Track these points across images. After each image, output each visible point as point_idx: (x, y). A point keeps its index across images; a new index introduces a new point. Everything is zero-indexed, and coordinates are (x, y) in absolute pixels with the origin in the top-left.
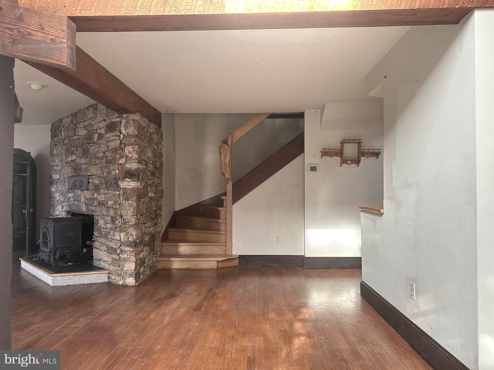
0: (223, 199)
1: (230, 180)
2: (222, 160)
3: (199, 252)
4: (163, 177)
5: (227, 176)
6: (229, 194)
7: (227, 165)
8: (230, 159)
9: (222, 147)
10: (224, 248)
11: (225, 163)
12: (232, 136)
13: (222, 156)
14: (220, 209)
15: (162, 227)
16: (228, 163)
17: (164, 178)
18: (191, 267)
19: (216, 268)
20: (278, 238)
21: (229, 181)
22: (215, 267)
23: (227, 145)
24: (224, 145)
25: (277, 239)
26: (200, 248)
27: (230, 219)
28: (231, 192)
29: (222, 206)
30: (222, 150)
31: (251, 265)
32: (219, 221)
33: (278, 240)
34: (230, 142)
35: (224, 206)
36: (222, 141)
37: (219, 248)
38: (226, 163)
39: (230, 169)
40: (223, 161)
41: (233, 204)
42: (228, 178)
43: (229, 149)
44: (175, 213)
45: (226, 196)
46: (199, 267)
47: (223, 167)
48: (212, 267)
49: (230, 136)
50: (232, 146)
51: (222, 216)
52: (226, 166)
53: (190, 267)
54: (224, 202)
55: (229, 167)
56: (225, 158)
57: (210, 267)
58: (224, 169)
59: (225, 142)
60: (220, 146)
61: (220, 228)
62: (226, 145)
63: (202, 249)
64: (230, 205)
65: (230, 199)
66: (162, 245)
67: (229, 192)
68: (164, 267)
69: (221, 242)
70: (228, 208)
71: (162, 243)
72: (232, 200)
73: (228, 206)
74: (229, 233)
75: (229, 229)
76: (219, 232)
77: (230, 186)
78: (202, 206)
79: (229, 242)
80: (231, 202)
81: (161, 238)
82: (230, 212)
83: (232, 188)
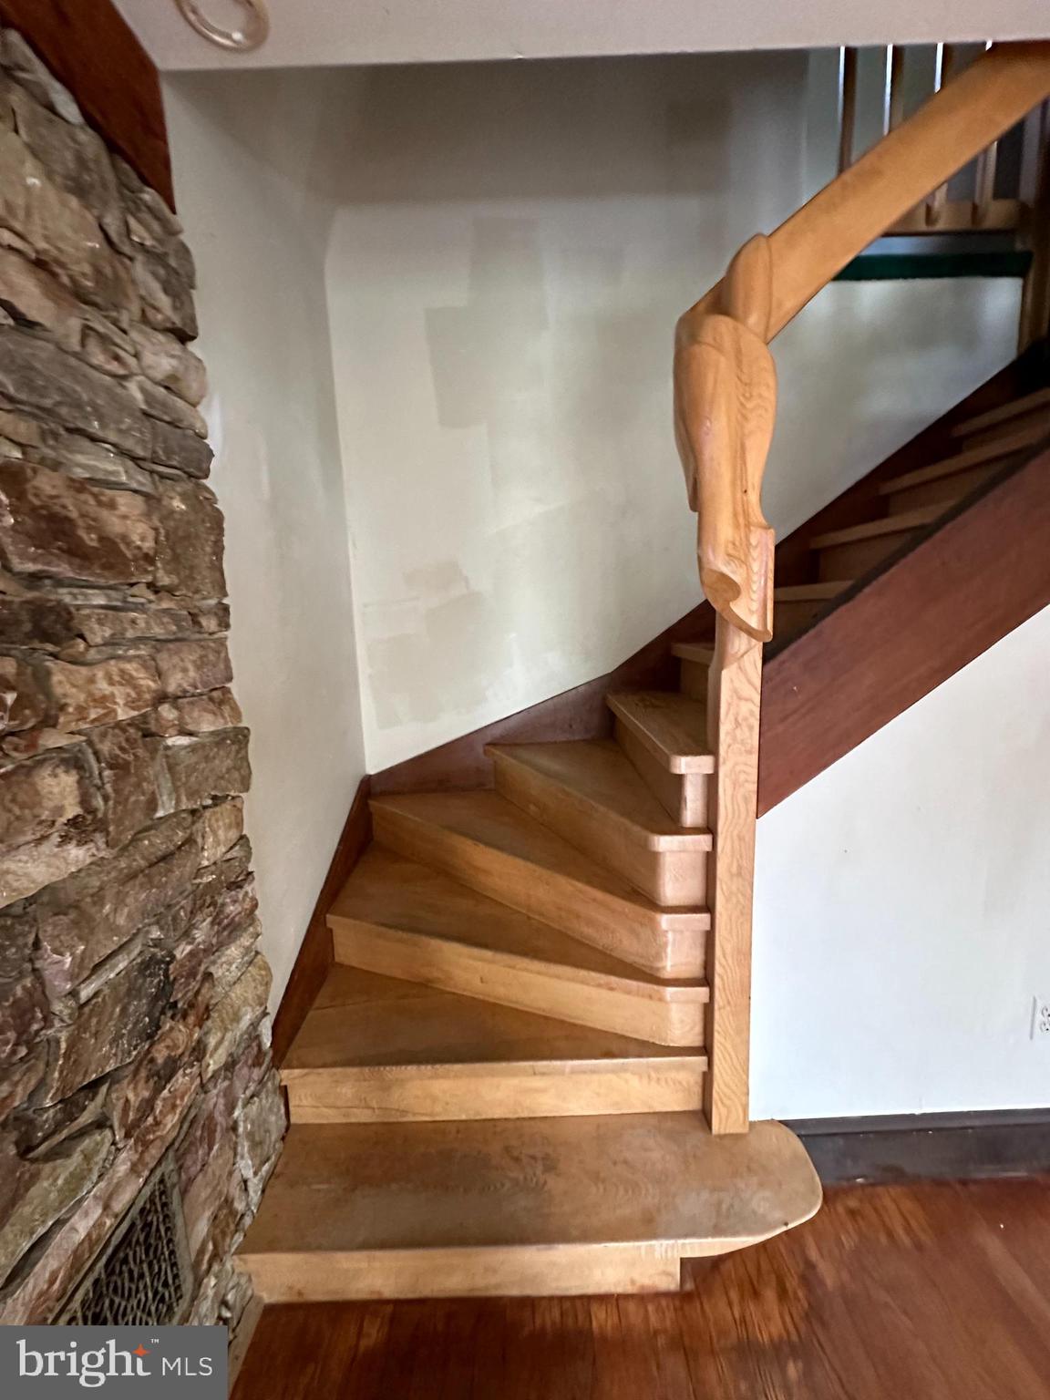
3: (528, 1108)
5: (748, 605)
6: (734, 738)
7: (747, 512)
11: (734, 495)
14: (662, 842)
15: (268, 983)
16: (755, 495)
17: (237, 641)
19: (676, 1289)
20: (1048, 1012)
22: (674, 1285)
24: (726, 329)
25: (1040, 1019)
28: (751, 728)
31: (865, 1177)
32: (652, 920)
33: (1047, 1026)
37: (654, 1076)
38: (740, 496)
40: (727, 477)
41: (760, 813)
42: (753, 621)
43: (767, 362)
44: (369, 790)
45: (716, 753)
51: (676, 888)
52: (743, 521)
54: (691, 793)
55: (760, 529)
58: (732, 551)
61: (661, 959)
64: (743, 816)
65: (742, 777)
66: (283, 1084)
67: (738, 724)
68: (300, 1293)
69: (665, 1040)
70: (724, 835)
71: (283, 1076)
72: (754, 783)
73: (726, 827)
74: (729, 1003)
75: (730, 980)
76: (658, 991)
77: (744, 680)
78: (490, 748)
79: (728, 1057)
80: (746, 800)
81: (271, 1046)
82: (740, 867)
83: (757, 699)
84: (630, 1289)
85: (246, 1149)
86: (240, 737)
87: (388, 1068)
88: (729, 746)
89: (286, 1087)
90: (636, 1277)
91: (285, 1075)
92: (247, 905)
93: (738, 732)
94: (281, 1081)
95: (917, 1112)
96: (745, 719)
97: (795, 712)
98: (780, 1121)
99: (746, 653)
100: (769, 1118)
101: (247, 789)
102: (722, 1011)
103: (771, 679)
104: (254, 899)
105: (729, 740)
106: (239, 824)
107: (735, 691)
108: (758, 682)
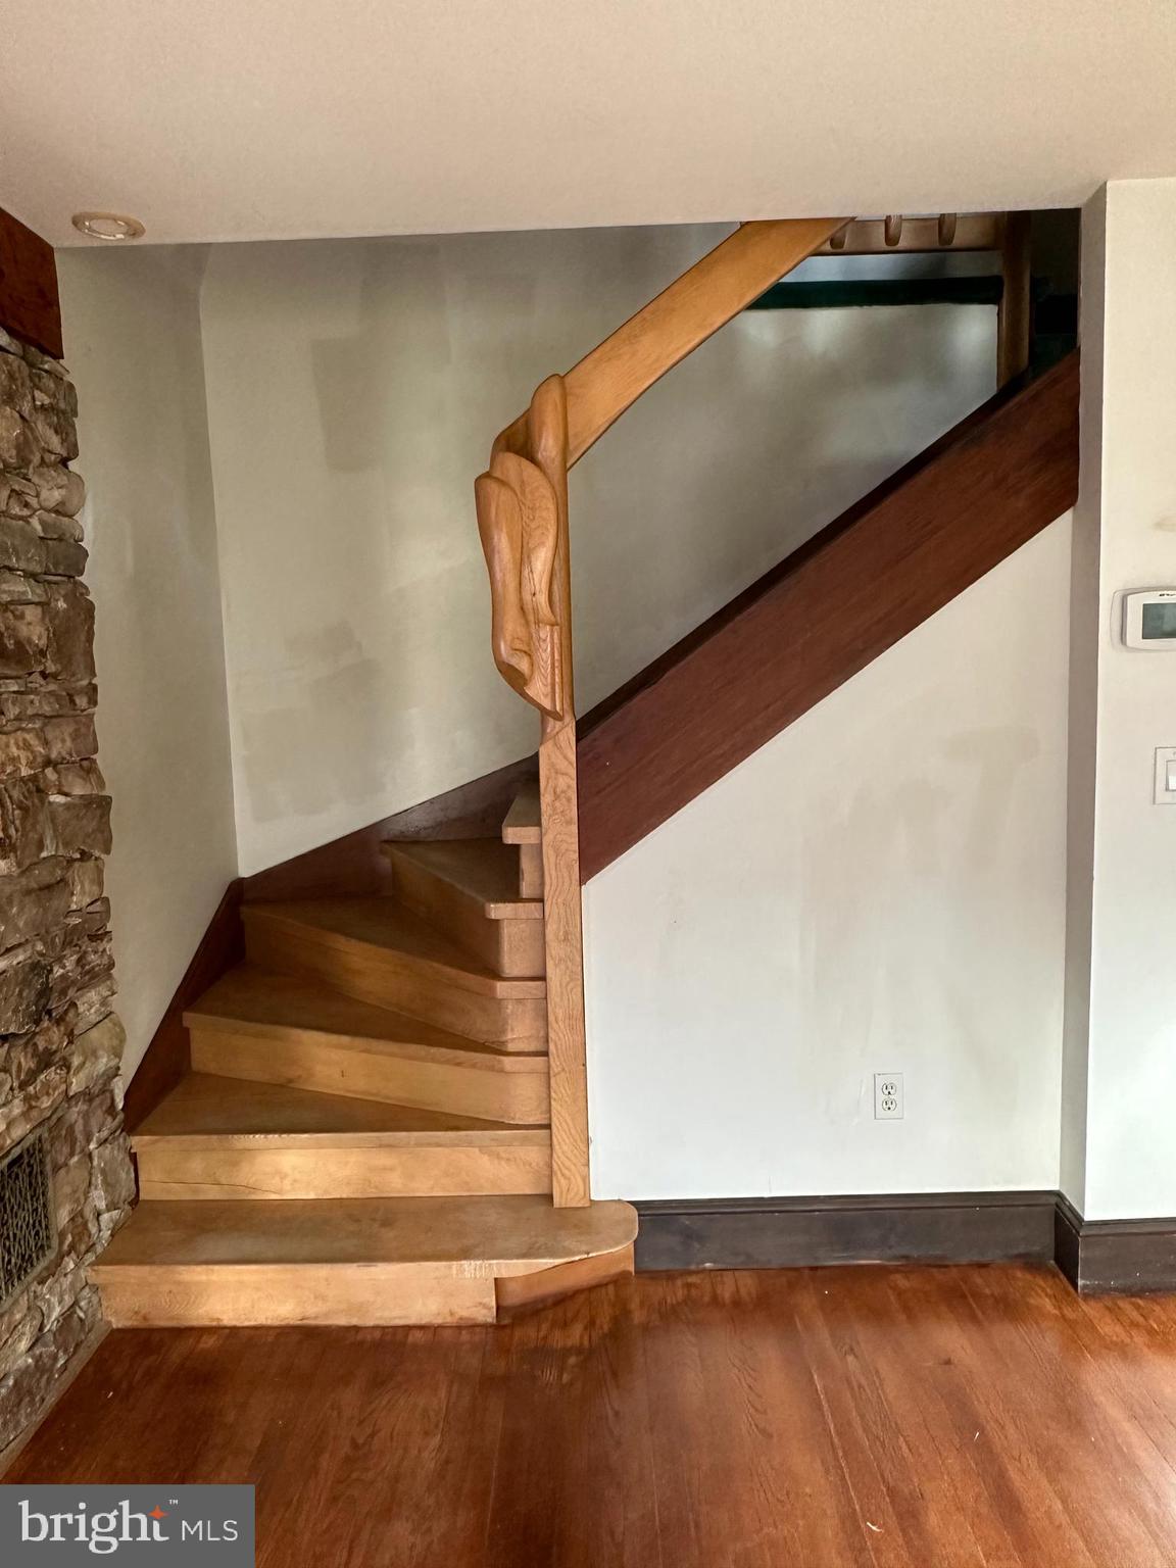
0: (517, 847)
1: (558, 717)
2: (498, 576)
3: (376, 1187)
4: (98, 712)
5: (538, 689)
6: (555, 809)
7: (536, 611)
8: (556, 566)
9: (497, 480)
10: (533, 1154)
11: (521, 599)
12: (564, 397)
13: (503, 542)
14: (498, 911)
15: (122, 1041)
16: (542, 599)
17: (103, 717)
18: (326, 1315)
19: (490, 1320)
20: (889, 1089)
21: (552, 725)
22: (488, 1315)
23: (533, 460)
24: (512, 464)
25: (881, 1097)
26: (382, 1159)
27: (572, 980)
28: (569, 800)
29: (512, 894)
30: (499, 497)
31: (714, 1262)
32: (493, 989)
33: (889, 1105)
34: (548, 446)
35: (526, 890)
36: (498, 440)
37: (503, 1155)
38: (527, 597)
39: (561, 644)
40: (512, 585)
41: (582, 881)
42: (547, 704)
43: (546, 491)
45: (539, 824)
46: (378, 1314)
47: (512, 624)
48: (465, 1313)
49: (554, 394)
50: (565, 470)
51: (514, 959)
52: (531, 618)
53: (316, 1318)
54: (527, 864)
55: (552, 625)
56: (523, 559)
57: (452, 1314)
58: (518, 645)
59: (518, 441)
60: (487, 475)
61: (504, 1032)
62: (525, 463)
63: (392, 1169)
64: (566, 885)
65: (564, 846)
66: (132, 1151)
67: (557, 797)
68: (145, 1318)
69: (513, 1119)
70: (550, 902)
71: (133, 1143)
72: (575, 852)
73: (552, 893)
74: (563, 1070)
75: (564, 1048)
76: (499, 1061)
77: (561, 757)
78: (387, 846)
79: (565, 1127)
80: (569, 867)
81: (122, 1109)
82: (566, 933)
83: (573, 772)
84: (449, 1320)
85: (99, 1182)
86: (104, 804)
87: (236, 1136)
88: (550, 816)
89: (135, 1154)
90: (456, 1309)
91: (137, 1142)
92: (105, 961)
93: (557, 804)
94: (131, 1148)
95: (766, 1195)
96: (563, 792)
97: (610, 784)
98: (628, 1202)
99: (560, 731)
100: (616, 1198)
101: (107, 851)
102: (558, 1077)
103: (585, 755)
104: (110, 957)
105: (550, 812)
106: (101, 884)
107: (553, 765)
108: (573, 758)
